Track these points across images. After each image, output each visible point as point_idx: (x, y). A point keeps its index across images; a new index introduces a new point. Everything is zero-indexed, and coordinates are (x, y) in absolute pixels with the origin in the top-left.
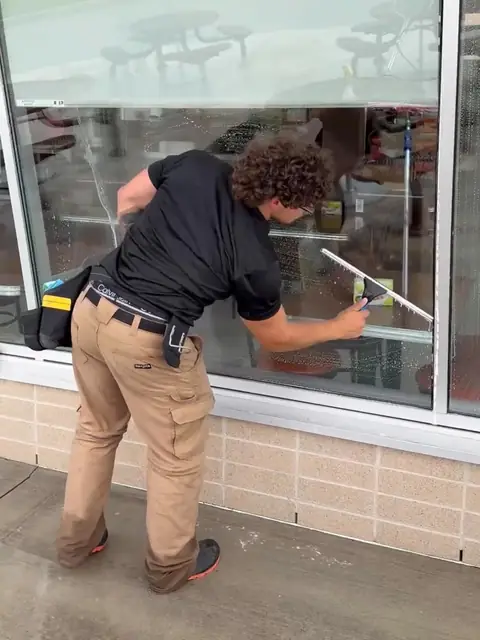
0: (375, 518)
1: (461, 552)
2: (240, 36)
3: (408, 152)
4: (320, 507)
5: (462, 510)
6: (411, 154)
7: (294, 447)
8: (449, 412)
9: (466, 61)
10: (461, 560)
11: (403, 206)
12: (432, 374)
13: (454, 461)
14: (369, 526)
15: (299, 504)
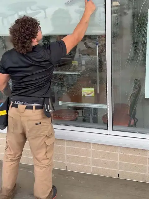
0: (91, 166)
1: (118, 174)
2: (44, 9)
3: (97, 46)
4: (73, 164)
5: (118, 162)
6: (98, 47)
7: (65, 145)
8: (113, 130)
9: (113, 16)
10: (118, 177)
11: (96, 63)
12: (107, 118)
13: (115, 146)
14: (89, 169)
15: (67, 163)
